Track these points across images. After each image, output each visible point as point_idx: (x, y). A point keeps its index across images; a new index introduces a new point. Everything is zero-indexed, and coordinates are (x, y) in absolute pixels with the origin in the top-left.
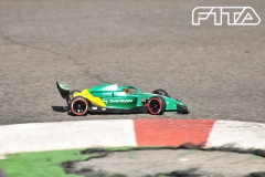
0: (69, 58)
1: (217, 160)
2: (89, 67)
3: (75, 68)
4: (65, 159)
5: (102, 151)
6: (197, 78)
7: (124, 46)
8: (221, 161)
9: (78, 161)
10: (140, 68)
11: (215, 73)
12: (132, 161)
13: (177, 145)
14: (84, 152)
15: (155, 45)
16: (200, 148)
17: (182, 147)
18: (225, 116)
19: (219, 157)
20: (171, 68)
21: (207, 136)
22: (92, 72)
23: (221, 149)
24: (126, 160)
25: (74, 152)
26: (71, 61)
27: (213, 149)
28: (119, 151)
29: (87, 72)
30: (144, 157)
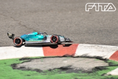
0: (11, 17)
1: (80, 62)
2: (21, 22)
3: (14, 22)
4: (12, 63)
5: (29, 59)
6: (69, 26)
7: (36, 12)
8: (82, 62)
9: (18, 64)
10: (43, 22)
11: (77, 23)
12: (42, 63)
13: (62, 55)
14: (21, 59)
15: (49, 11)
16: (72, 56)
17: (64, 56)
18: (82, 42)
19: (81, 60)
20: (57, 21)
21: (75, 51)
22: (22, 24)
23: (81, 57)
24: (40, 63)
25: (16, 60)
26: (12, 19)
27: (78, 57)
28: (36, 58)
29: (20, 24)
30: (47, 61)
